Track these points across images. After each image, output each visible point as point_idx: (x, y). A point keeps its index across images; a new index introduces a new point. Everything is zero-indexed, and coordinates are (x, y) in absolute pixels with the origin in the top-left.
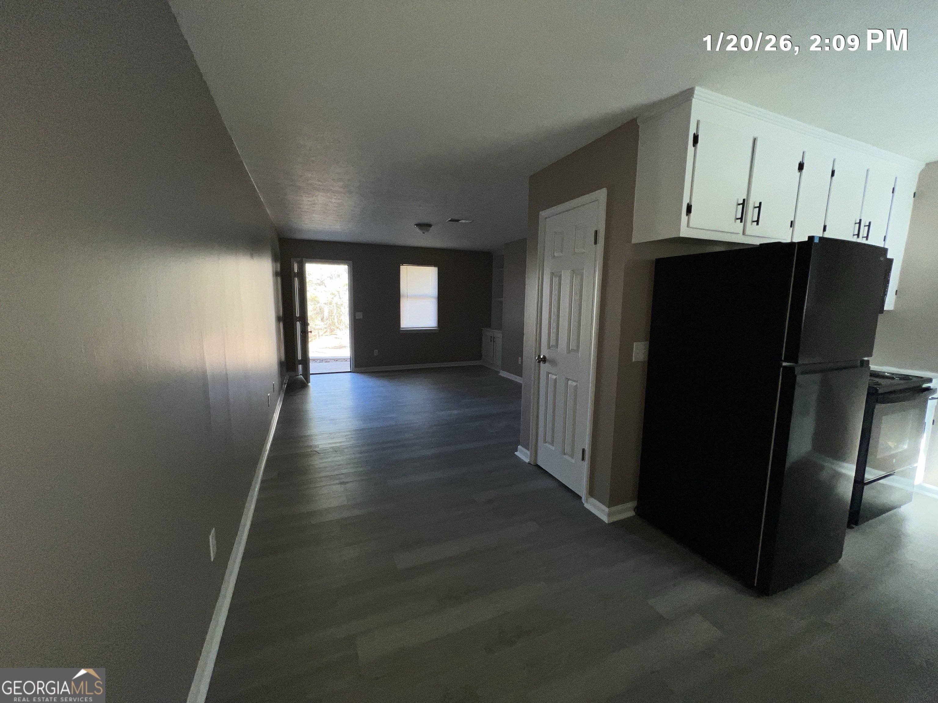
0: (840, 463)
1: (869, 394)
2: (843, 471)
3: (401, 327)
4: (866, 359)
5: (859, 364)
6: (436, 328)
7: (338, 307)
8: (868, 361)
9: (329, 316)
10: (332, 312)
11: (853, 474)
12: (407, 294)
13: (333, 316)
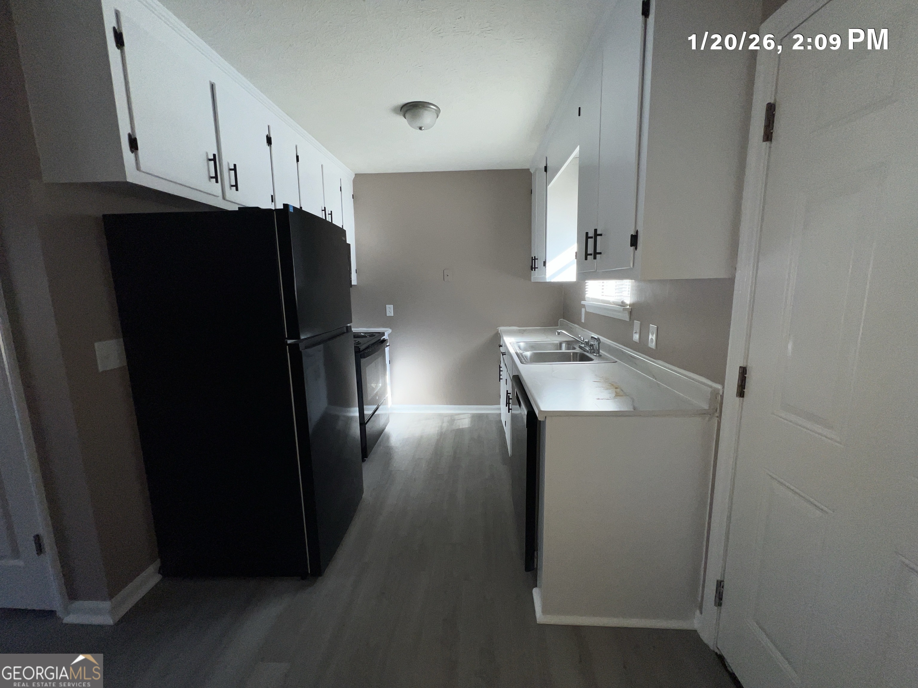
0: (348, 409)
1: (356, 352)
2: (352, 414)
4: (349, 325)
5: (345, 331)
8: (350, 326)
11: (357, 414)
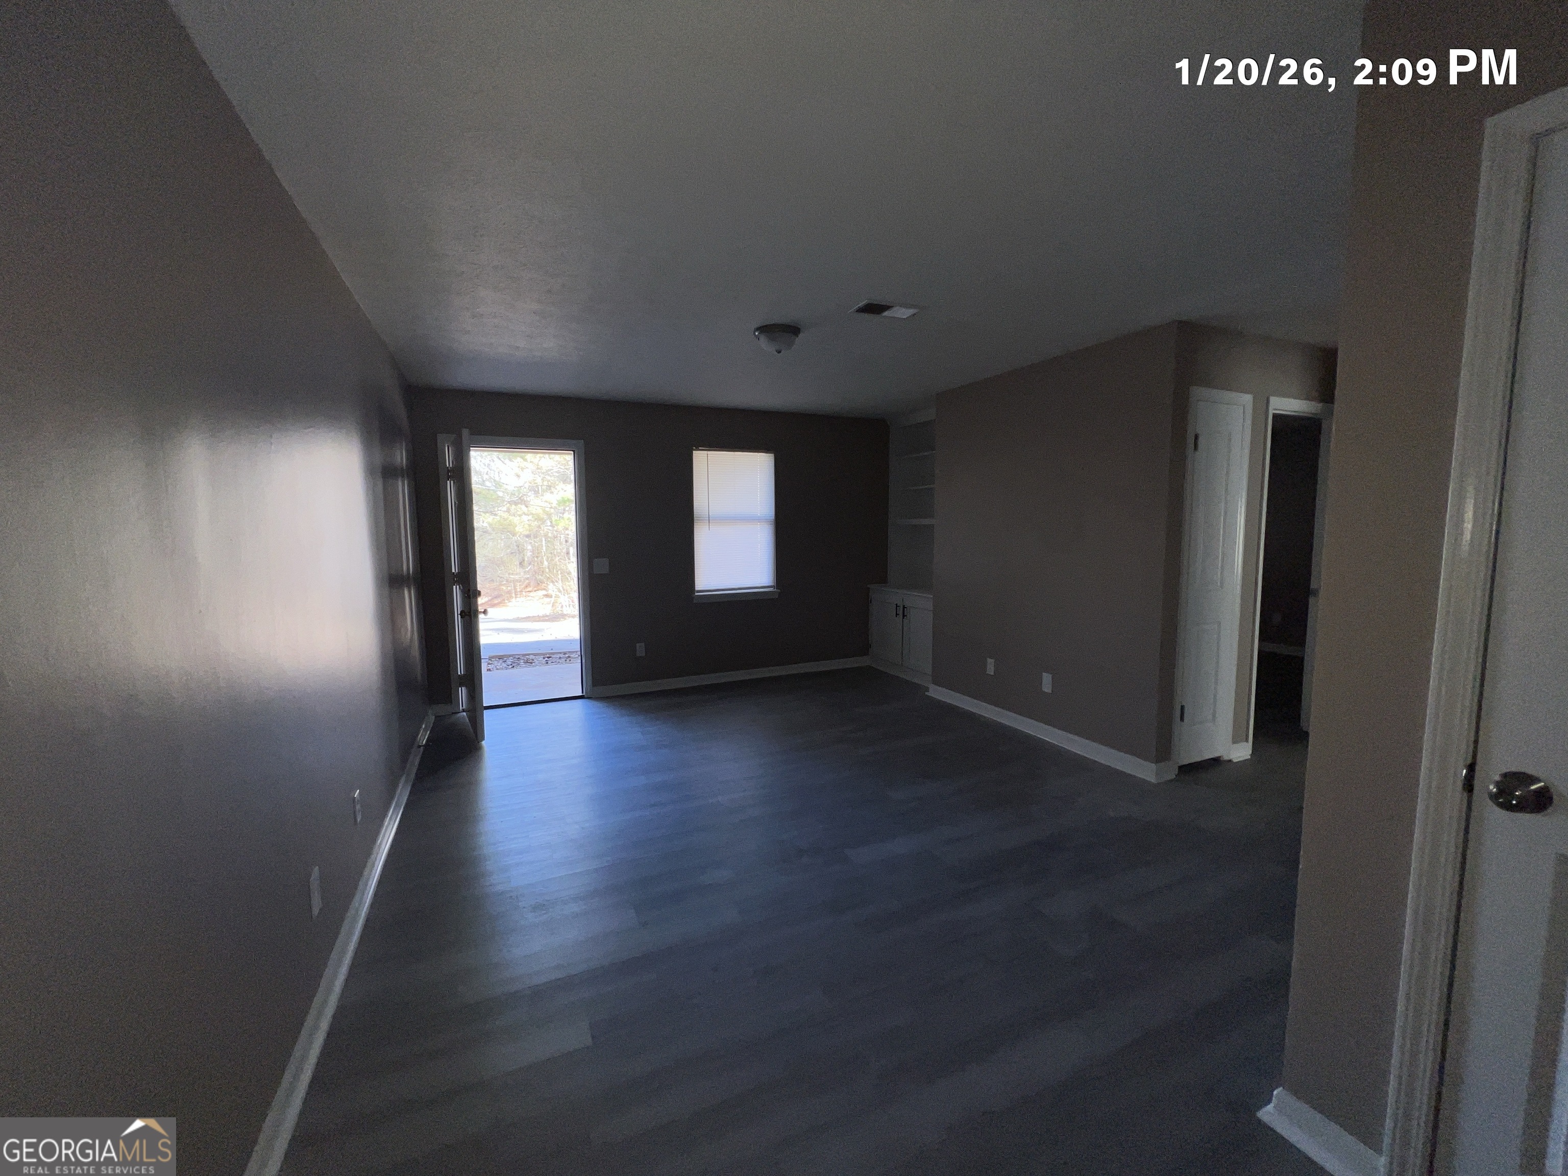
3: (696, 589)
6: (771, 589)
7: (549, 541)
9: (533, 557)
10: (538, 550)
12: (708, 514)
13: (540, 558)
